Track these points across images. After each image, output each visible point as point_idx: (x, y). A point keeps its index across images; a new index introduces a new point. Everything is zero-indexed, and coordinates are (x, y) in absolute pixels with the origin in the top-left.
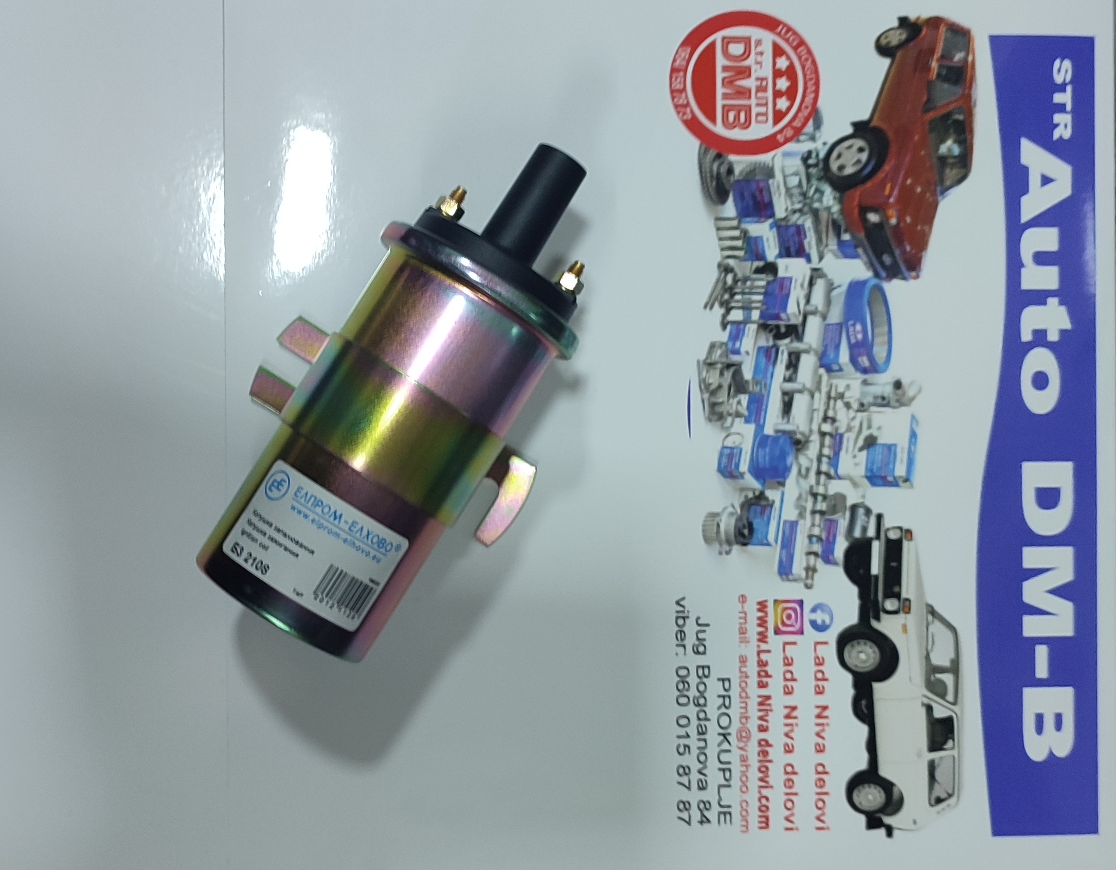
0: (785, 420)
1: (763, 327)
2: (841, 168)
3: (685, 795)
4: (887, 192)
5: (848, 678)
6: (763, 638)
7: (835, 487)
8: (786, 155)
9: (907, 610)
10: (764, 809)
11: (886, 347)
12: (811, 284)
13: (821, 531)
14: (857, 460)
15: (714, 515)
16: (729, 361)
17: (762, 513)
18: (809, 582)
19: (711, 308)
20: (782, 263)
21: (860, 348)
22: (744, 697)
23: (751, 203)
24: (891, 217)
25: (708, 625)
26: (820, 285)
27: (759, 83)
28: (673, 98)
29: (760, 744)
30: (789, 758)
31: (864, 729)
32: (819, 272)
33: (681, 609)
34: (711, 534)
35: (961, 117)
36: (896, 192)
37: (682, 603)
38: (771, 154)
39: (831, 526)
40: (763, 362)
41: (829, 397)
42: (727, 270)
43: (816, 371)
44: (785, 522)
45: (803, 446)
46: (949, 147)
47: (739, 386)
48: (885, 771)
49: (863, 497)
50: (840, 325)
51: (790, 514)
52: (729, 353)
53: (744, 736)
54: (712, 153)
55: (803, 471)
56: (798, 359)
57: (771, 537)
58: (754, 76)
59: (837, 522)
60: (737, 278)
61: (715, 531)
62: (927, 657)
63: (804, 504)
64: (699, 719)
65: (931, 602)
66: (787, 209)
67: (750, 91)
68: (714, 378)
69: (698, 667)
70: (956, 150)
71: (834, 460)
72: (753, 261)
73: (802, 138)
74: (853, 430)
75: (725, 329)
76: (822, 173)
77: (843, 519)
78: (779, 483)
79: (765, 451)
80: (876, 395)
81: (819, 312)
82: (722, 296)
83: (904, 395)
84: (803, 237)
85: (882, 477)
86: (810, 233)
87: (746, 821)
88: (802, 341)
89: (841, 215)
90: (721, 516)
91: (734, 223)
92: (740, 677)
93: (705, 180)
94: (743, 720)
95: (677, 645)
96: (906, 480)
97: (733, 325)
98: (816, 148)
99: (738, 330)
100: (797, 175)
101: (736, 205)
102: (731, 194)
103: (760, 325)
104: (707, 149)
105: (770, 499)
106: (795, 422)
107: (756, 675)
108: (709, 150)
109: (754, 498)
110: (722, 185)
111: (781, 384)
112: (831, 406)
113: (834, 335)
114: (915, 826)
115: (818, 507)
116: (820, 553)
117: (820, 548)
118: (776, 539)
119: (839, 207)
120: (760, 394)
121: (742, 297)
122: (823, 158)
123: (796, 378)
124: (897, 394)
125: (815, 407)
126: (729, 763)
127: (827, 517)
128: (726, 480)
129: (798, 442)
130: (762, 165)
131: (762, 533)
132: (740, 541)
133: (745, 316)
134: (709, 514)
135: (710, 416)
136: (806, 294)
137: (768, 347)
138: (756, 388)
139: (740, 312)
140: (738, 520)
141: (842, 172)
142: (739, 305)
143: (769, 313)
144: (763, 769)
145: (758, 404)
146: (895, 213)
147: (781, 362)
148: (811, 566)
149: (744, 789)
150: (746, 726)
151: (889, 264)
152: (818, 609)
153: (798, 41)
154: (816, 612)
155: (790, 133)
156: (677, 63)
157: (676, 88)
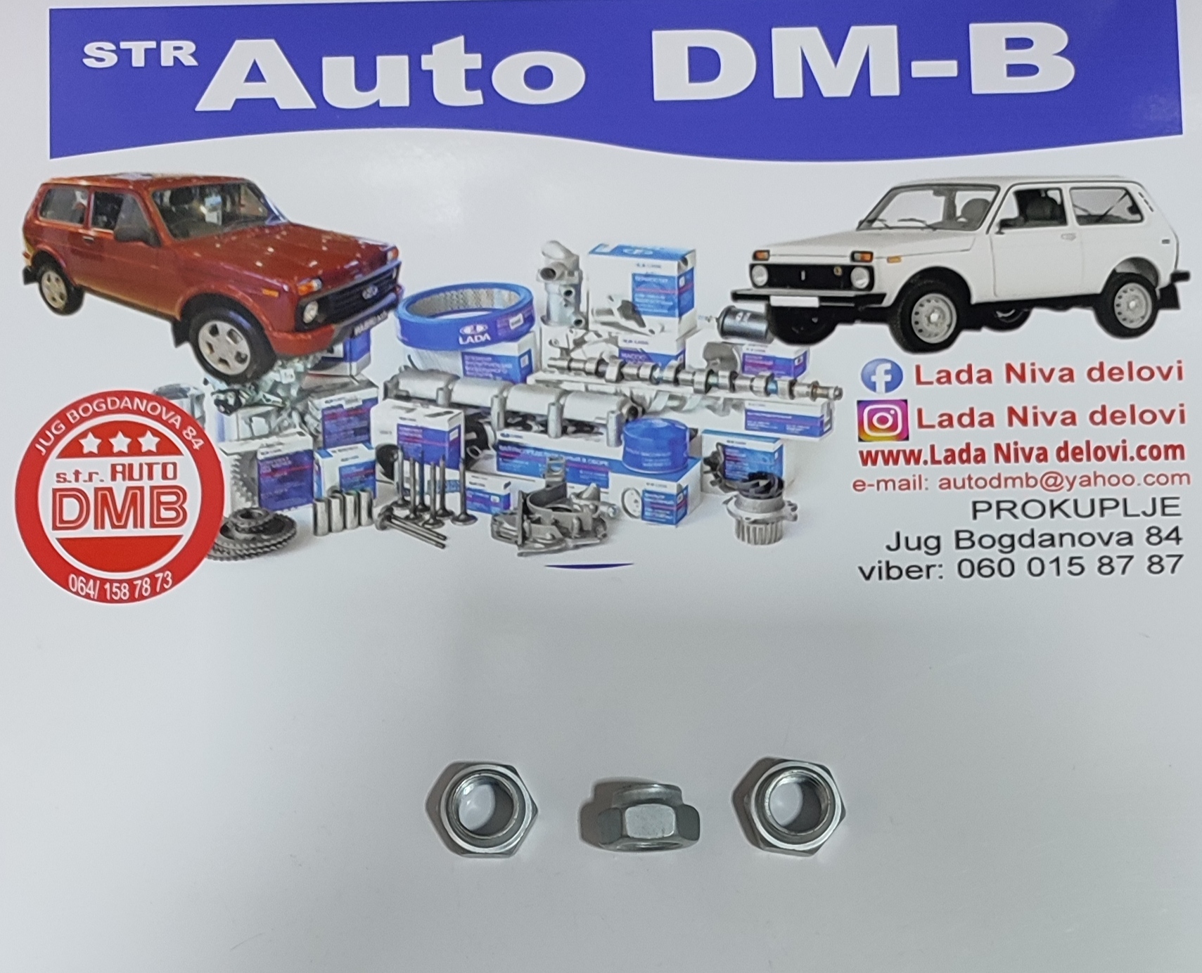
0: (601, 430)
1: (469, 463)
2: (240, 358)
3: (1140, 563)
4: (275, 294)
5: (965, 335)
6: (913, 457)
7: (696, 359)
8: (222, 438)
9: (868, 257)
10: (1156, 453)
11: (496, 290)
12: (408, 398)
13: (762, 377)
14: (657, 329)
15: (741, 529)
16: (520, 512)
17: (736, 460)
18: (831, 392)
19: (445, 538)
20: (377, 440)
21: (497, 326)
22: (999, 481)
23: (289, 485)
24: (310, 287)
25: (898, 535)
26: (407, 385)
27: (119, 476)
28: (142, 597)
29: (1066, 458)
30: (1083, 418)
31: (1036, 313)
32: (390, 386)
33: (876, 571)
34: (768, 532)
35: (168, 194)
36: (275, 282)
37: (867, 572)
38: (221, 456)
39: (752, 364)
40: (522, 462)
41: (569, 369)
42: (388, 517)
43: (531, 388)
44: (747, 428)
45: (641, 405)
46: (210, 210)
47: (555, 497)
48: (1097, 287)
49: (709, 320)
50: (463, 354)
51: (736, 421)
52: (508, 511)
53: (1053, 481)
54: (220, 540)
55: (675, 403)
56: (515, 414)
57: (771, 447)
58: (108, 483)
59: (744, 355)
60: (400, 502)
61: (763, 526)
62: (933, 227)
63: (721, 402)
64: (1032, 545)
65: (856, 225)
66: (301, 434)
67: (128, 489)
68: (545, 532)
69: (958, 547)
70: (215, 199)
71: (658, 361)
72: (375, 480)
73: (197, 414)
74: (613, 335)
75: (474, 518)
76: (248, 385)
77: (739, 346)
78: (691, 438)
79: (648, 457)
80: (564, 303)
81: (447, 386)
82: (427, 522)
83: (562, 265)
84: (340, 410)
85: (680, 294)
86: (335, 400)
87: (1173, 476)
88: (490, 409)
89: (307, 358)
90: (742, 518)
91: (321, 508)
92: (970, 487)
93: (259, 550)
94: (1032, 482)
95: (928, 576)
96: (685, 261)
97: (468, 506)
98: (213, 394)
99: (475, 498)
100: (251, 420)
101: (296, 506)
102: (279, 512)
103: (467, 468)
104: (216, 547)
105: (715, 449)
106: (605, 416)
107: (966, 465)
108: (218, 545)
109: (715, 472)
110: (267, 526)
111: (550, 436)
112: (581, 365)
113: (480, 364)
114: (1171, 241)
115: (726, 381)
116: (791, 378)
117: (783, 378)
118: (773, 440)
119: (296, 360)
120: (566, 466)
121: (427, 494)
122: (228, 384)
123: (542, 416)
124: (562, 275)
125: (583, 389)
126: (1092, 501)
127: (739, 369)
128: (692, 512)
129: (633, 412)
130: (237, 470)
131: (765, 461)
132: (777, 491)
133: (455, 489)
134: (738, 537)
135: (599, 536)
136: (422, 405)
137: (498, 456)
138: (557, 472)
139: (448, 496)
140: (745, 493)
141: (246, 356)
142: (438, 497)
143: (449, 456)
144: (1100, 454)
145: (579, 469)
146: (304, 282)
147: (520, 437)
148: (809, 390)
149: (1128, 480)
150: (1039, 478)
151: (376, 290)
152: (870, 379)
153: (58, 421)
154: (875, 383)
155: (191, 431)
156: (92, 592)
157: (128, 593)
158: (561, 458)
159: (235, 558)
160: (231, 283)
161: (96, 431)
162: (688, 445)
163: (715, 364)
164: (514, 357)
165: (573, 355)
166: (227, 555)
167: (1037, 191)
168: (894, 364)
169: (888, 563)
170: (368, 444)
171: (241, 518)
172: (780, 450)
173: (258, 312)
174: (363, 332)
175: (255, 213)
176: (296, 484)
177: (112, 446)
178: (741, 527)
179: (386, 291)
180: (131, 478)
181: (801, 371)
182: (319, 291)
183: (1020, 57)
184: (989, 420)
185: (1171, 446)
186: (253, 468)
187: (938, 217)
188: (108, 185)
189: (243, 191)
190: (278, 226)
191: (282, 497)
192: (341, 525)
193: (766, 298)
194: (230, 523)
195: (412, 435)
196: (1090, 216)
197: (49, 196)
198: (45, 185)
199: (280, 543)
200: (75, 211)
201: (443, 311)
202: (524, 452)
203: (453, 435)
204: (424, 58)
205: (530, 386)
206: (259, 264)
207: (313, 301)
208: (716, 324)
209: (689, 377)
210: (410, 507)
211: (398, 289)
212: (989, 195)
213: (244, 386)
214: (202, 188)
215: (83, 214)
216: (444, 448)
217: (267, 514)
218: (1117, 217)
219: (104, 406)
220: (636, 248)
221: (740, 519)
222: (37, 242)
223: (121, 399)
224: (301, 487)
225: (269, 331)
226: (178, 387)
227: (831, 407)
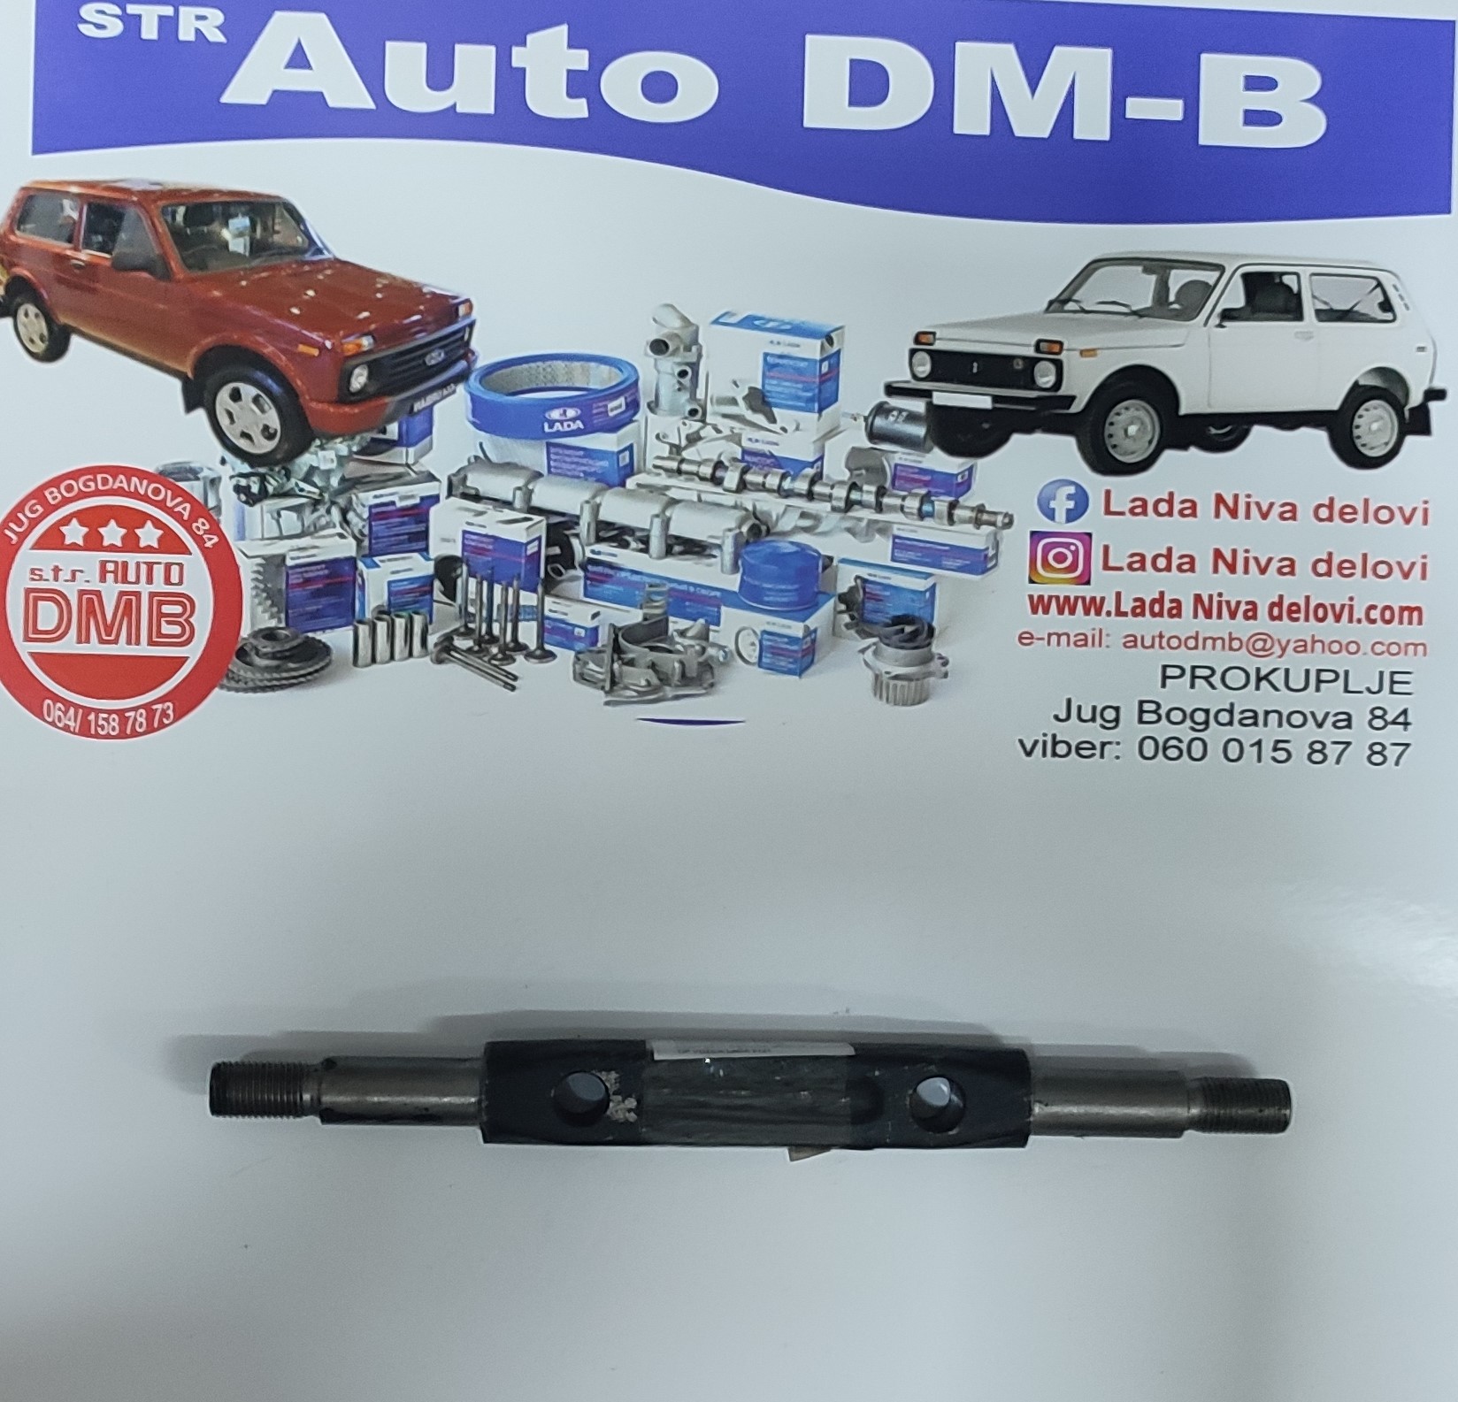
0: (715, 552)
1: (550, 585)
2: (268, 433)
3: (1359, 751)
4: (315, 352)
5: (1169, 455)
6: (1094, 606)
7: (836, 468)
8: (242, 536)
9: (1056, 348)
10: (1389, 615)
11: (593, 364)
12: (477, 498)
13: (916, 495)
14: (791, 428)
15: (879, 685)
16: (609, 650)
17: (877, 599)
18: (1000, 519)
19: (515, 678)
20: (437, 549)
21: (593, 413)
22: (1197, 641)
23: (324, 601)
24: (360, 346)
25: (1069, 701)
26: (476, 481)
27: (110, 577)
28: (135, 734)
29: (1280, 618)
30: (1303, 567)
31: (1257, 431)
32: (454, 479)
33: (1040, 746)
34: (911, 691)
35: (181, 210)
36: (314, 336)
37: (1029, 747)
38: (239, 558)
39: (906, 478)
40: (614, 587)
41: (679, 472)
42: (446, 649)
43: (631, 494)
44: (893, 559)
45: (764, 523)
46: (234, 235)
47: (652, 633)
48: (1332, 400)
49: (855, 418)
50: (549, 445)
51: (880, 550)
52: (595, 649)
53: (1261, 645)
54: (236, 666)
55: (807, 523)
56: (609, 525)
57: (920, 585)
58: (96, 586)
59: (896, 465)
60: (462, 630)
61: (905, 683)
62: (1139, 314)
63: (864, 524)
64: (1231, 723)
65: (1045, 305)
66: (341, 536)
67: (122, 594)
68: (639, 677)
69: (1141, 721)
70: (242, 222)
71: (789, 467)
72: (432, 601)
73: (212, 503)
74: (736, 431)
75: (552, 655)
76: (277, 469)
77: (892, 455)
78: (825, 568)
79: (769, 589)
80: (677, 386)
81: (526, 485)
82: (494, 657)
83: (677, 336)
84: (391, 508)
85: (822, 383)
86: (387, 495)
87: (1407, 645)
88: (578, 517)
89: (353, 438)
90: (879, 670)
91: (364, 632)
92: (1161, 647)
93: (284, 682)
94: (1236, 644)
95: (1102, 756)
96: (830, 341)
97: (545, 640)
98: (232, 477)
99: (554, 631)
100: (279, 515)
101: (332, 628)
102: (311, 635)
103: (547, 592)
104: (230, 675)
105: (853, 584)
106: (720, 534)
107: (1158, 619)
108: (233, 672)
109: (851, 613)
110: (295, 651)
111: (651, 557)
112: (693, 468)
113: (568, 459)
114: (1428, 348)
115: (871, 499)
116: (951, 499)
117: (942, 498)
118: (924, 576)
119: (339, 441)
120: (670, 596)
121: (496, 621)
122: (252, 466)
123: (643, 530)
124: (677, 349)
125: (695, 499)
126: (1307, 672)
127: (888, 485)
128: (818, 661)
129: (755, 530)
130: (260, 577)
131: (913, 601)
132: (927, 638)
133: (530, 617)
134: (875, 694)
135: (705, 685)
136: (495, 507)
137: (586, 578)
138: (658, 602)
139: (521, 625)
140: (887, 641)
141: (276, 431)
142: (509, 626)
143: (525, 576)
144: (1321, 613)
145: (684, 600)
146: (352, 339)
147: (614, 555)
148: (973, 515)
149: (1353, 648)
150: (1245, 639)
151: (443, 355)
152: (1048, 505)
153: (33, 501)
154: (1054, 510)
155: (203, 524)
156: (72, 724)
157: (117, 728)
158: (664, 585)
159: (255, 689)
160: (260, 335)
161: (81, 516)
162: (821, 576)
163: (861, 474)
164: (613, 453)
165: (685, 454)
166: (244, 686)
167: (1270, 275)
168: (1078, 486)
169: (1054, 736)
170: (425, 554)
171: (263, 641)
172: (934, 586)
173: (293, 374)
174: (424, 409)
175: (292, 243)
176: (333, 600)
177: (101, 538)
178: (879, 684)
179: (454, 358)
180: (125, 580)
181: (966, 489)
182: (370, 352)
183: (1261, 101)
184: (1190, 564)
185: (1407, 608)
186: (281, 575)
187: (1147, 301)
188: (106, 194)
189: (277, 213)
190: (321, 262)
191: (315, 615)
192: (388, 655)
193: (927, 394)
194: (248, 645)
195: (479, 545)
196: (1331, 310)
197: (29, 204)
198: (24, 189)
199: (310, 674)
200: (62, 226)
201: (526, 387)
202: (618, 575)
203: (531, 548)
204: (516, 50)
205: (630, 490)
206: (295, 311)
207: (362, 364)
208: (864, 424)
209: (827, 490)
210: (473, 636)
211: (470, 355)
212: (1209, 277)
213: (272, 470)
214: (227, 204)
215: (73, 231)
216: (520, 563)
217: (296, 637)
218: (1363, 314)
219: (92, 484)
220: (770, 320)
221: (877, 672)
222: (13, 265)
223: (115, 478)
224: (340, 604)
225: (305, 399)
226: (187, 466)
227: (998, 538)
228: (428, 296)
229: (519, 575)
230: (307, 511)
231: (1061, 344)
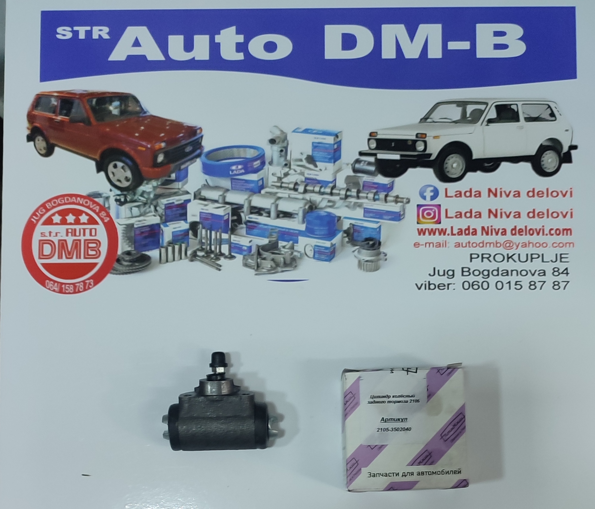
0: (296, 216)
1: (233, 231)
2: (127, 179)
3: (549, 285)
4: (144, 149)
5: (469, 175)
6: (443, 232)
7: (341, 183)
8: (118, 217)
9: (424, 136)
10: (558, 232)
11: (248, 149)
12: (205, 199)
13: (372, 192)
14: (323, 169)
15: (360, 264)
16: (256, 254)
17: (359, 232)
18: (405, 200)
19: (221, 266)
20: (191, 218)
21: (248, 167)
22: (483, 244)
23: (148, 240)
24: (161, 146)
25: (434, 269)
26: (205, 193)
27: (70, 234)
28: (79, 292)
29: (515, 234)
30: (524, 215)
31: (504, 164)
32: (197, 194)
33: (423, 287)
34: (373, 266)
35: (94, 101)
36: (144, 143)
37: (419, 286)
38: (117, 225)
39: (368, 186)
40: (258, 231)
41: (281, 187)
42: (194, 255)
43: (264, 196)
44: (364, 216)
45: (314, 204)
46: (114, 108)
47: (272, 247)
48: (532, 151)
49: (348, 164)
50: (232, 179)
51: (359, 213)
52: (250, 254)
53: (508, 245)
54: (116, 265)
55: (330, 204)
56: (255, 208)
57: (375, 226)
58: (65, 238)
59: (364, 182)
60: (200, 249)
61: (370, 263)
62: (456, 122)
63: (352, 203)
64: (498, 275)
65: (419, 120)
66: (154, 216)
67: (74, 240)
68: (267, 264)
69: (463, 275)
70: (116, 103)
71: (323, 184)
72: (188, 238)
73: (107, 206)
74: (302, 171)
75: (234, 257)
76: (130, 192)
77: (362, 178)
78: (338, 221)
79: (317, 229)
80: (280, 156)
81: (223, 194)
82: (212, 259)
83: (279, 137)
84: (173, 205)
85: (335, 152)
86: (171, 200)
87: (566, 243)
88: (243, 205)
89: (158, 180)
90: (360, 258)
91: (163, 251)
92: (469, 247)
93: (134, 270)
94: (498, 245)
95: (448, 289)
96: (337, 136)
97: (232, 251)
99: (235, 247)
100: (131, 209)
101: (151, 249)
102: (144, 253)
103: (232, 233)
104: (114, 268)
105: (349, 226)
106: (297, 209)
107: (468, 236)
109: (348, 237)
110: (138, 259)
111: (271, 219)
112: (287, 185)
113: (239, 184)
114: (569, 130)
115: (355, 194)
116: (385, 193)
117: (382, 193)
118: (376, 222)
119: (153, 181)
120: (279, 233)
121: (213, 245)
122: (121, 191)
123: (268, 209)
125: (287, 196)
126: (527, 255)
127: (361, 188)
128: (336, 256)
129: (311, 207)
130: (125, 232)
131: (373, 232)
132: (378, 247)
133: (226, 243)
134: (359, 268)
135: (293, 266)
136: (211, 203)
137: (247, 228)
138: (274, 235)
139: (223, 246)
140: (362, 247)
141: (130, 178)
142: (218, 247)
143: (224, 227)
144: (531, 232)
145: (285, 234)
146: (157, 144)
147: (257, 219)
148: (394, 199)
149: (545, 245)
150: (502, 243)
151: (191, 148)
152: (423, 194)
153: (42, 208)
154: (425, 196)
155: (104, 214)
156: (56, 289)
157: (73, 290)
158: (276, 229)
159: (123, 273)
160: (123, 144)
161: (60, 213)
162: (336, 224)
163: (350, 186)
164: (255, 181)
165: (284, 180)
166: (119, 272)
168: (435, 187)
169: (429, 282)
170: (186, 221)
171: (126, 255)
172: (380, 227)
173: (136, 157)
174: (185, 168)
175: (135, 110)
176: (152, 239)
177: (66, 220)
179: (196, 148)
180: (75, 235)
181: (391, 189)
182: (164, 148)
183: (500, 40)
185: (566, 229)
186: (132, 231)
187: (458, 117)
188: (67, 95)
189: (129, 99)
190: (146, 116)
191: (145, 245)
192: (172, 259)
194: (121, 257)
195: (206, 217)
196: (531, 118)
197: (39, 100)
198: (37, 95)
199: (144, 267)
200: (51, 107)
201: (222, 158)
202: (259, 226)
203: (226, 217)
204: (217, 37)
205: (263, 194)
206: (137, 135)
207: (162, 152)
208: (351, 167)
209: (338, 192)
210: (205, 251)
211: (202, 148)
212: (482, 107)
214: (111, 97)
215: (55, 109)
216: (221, 223)
217: (138, 253)
218: (544, 119)
219: (63, 201)
220: (314, 130)
222: (33, 122)
223: (71, 198)
224: (154, 240)
225: (141, 166)
226: (98, 192)
227: (404, 208)
228: (186, 127)
229: (221, 228)
230: (142, 207)
231: (426, 134)
